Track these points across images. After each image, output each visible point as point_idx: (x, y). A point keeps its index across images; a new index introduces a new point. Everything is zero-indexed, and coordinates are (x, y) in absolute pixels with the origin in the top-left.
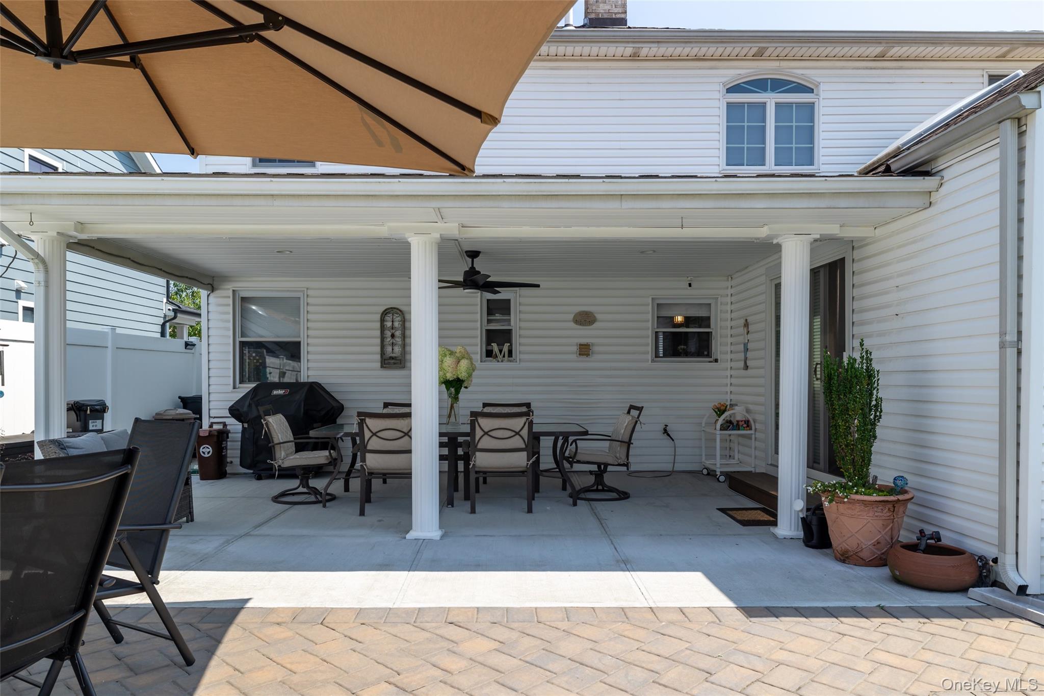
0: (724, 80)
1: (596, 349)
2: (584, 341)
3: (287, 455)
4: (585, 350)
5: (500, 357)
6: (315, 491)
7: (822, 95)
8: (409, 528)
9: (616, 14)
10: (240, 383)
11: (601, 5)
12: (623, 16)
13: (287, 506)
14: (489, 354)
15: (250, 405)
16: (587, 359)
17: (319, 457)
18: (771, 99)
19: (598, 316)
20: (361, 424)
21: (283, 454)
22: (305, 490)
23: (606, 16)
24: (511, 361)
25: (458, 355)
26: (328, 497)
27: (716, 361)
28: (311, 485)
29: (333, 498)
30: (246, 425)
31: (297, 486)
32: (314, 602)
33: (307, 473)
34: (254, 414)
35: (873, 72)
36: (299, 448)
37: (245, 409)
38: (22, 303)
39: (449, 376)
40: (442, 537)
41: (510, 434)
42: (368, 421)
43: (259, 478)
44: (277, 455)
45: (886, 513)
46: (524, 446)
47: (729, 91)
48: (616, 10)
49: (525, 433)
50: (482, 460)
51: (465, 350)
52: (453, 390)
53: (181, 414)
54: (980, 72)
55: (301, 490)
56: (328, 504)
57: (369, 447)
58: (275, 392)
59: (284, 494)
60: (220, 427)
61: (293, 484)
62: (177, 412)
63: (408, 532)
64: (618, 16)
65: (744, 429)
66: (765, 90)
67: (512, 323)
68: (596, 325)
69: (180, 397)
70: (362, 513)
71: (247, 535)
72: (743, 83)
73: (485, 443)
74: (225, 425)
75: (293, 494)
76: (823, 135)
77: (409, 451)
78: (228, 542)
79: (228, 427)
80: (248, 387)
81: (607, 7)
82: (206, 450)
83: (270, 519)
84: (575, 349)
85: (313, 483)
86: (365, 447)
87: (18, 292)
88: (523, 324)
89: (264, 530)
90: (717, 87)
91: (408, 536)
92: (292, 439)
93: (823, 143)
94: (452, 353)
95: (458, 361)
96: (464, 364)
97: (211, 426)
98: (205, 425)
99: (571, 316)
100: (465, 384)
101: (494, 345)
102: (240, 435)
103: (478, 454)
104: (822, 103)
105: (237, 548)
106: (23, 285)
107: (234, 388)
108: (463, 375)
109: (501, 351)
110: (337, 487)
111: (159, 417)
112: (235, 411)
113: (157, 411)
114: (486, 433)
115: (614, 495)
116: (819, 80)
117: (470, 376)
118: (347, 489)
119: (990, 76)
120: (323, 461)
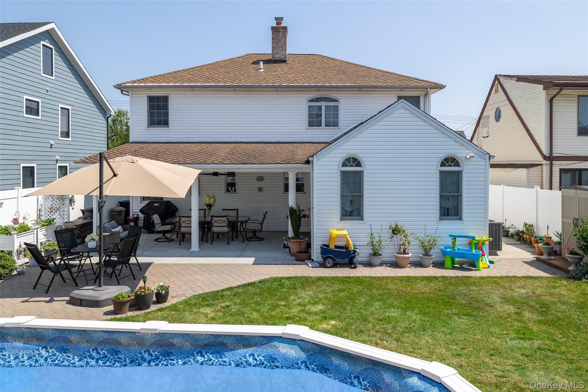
0: (307, 98)
1: (264, 189)
2: (260, 186)
3: (159, 227)
4: (260, 189)
5: (231, 192)
6: (167, 238)
7: (341, 103)
8: (191, 248)
9: (282, 58)
10: (143, 200)
11: (277, 55)
12: (285, 59)
13: (159, 242)
14: (228, 190)
15: (146, 209)
16: (261, 192)
17: (168, 227)
18: (323, 104)
19: (265, 178)
20: (180, 219)
21: (158, 227)
22: (164, 238)
23: (278, 59)
24: (235, 193)
25: (210, 197)
26: (171, 240)
27: (305, 193)
28: (166, 236)
29: (173, 240)
30: (145, 216)
31: (161, 236)
32: (164, 262)
33: (164, 232)
34: (148, 212)
35: (358, 95)
36: (162, 225)
37: (145, 210)
38: (58, 165)
39: (208, 203)
40: (199, 251)
41: (222, 222)
42: (182, 218)
43: (149, 233)
44: (156, 227)
45: (298, 244)
46: (226, 225)
47: (309, 101)
48: (283, 57)
49: (227, 221)
50: (215, 229)
51: (213, 195)
52: (209, 207)
53: (120, 209)
54: (394, 95)
55: (163, 237)
56: (171, 242)
57: (182, 226)
58: (155, 205)
59: (158, 239)
60: (136, 216)
61: (160, 235)
62: (119, 208)
63: (190, 249)
64: (283, 59)
65: (307, 218)
66: (322, 101)
67: (236, 180)
68: (264, 181)
69: (119, 202)
70: (180, 244)
71: (148, 250)
72: (315, 98)
73: (215, 224)
74: (138, 215)
75: (161, 239)
76: (341, 116)
77: (191, 227)
78: (143, 252)
79: (139, 216)
80: (146, 202)
81: (279, 56)
82: (132, 224)
83: (154, 246)
84: (257, 189)
85: (167, 235)
86: (181, 225)
87: (57, 161)
88: (239, 181)
89: (152, 249)
90: (305, 100)
91: (190, 250)
92: (160, 222)
93: (341, 119)
94: (209, 196)
95: (210, 199)
96: (212, 200)
97: (133, 215)
98: (131, 215)
99: (256, 178)
100: (213, 205)
101: (230, 188)
102: (143, 218)
103: (213, 227)
104: (341, 106)
105: (146, 253)
106: (59, 158)
107: (141, 202)
108: (211, 203)
109: (232, 190)
110: (174, 237)
111: (112, 210)
112: (141, 211)
113: (112, 208)
114: (215, 222)
115: (258, 239)
116: (339, 98)
117: (214, 203)
118: (177, 237)
119: (398, 96)
120: (169, 229)
